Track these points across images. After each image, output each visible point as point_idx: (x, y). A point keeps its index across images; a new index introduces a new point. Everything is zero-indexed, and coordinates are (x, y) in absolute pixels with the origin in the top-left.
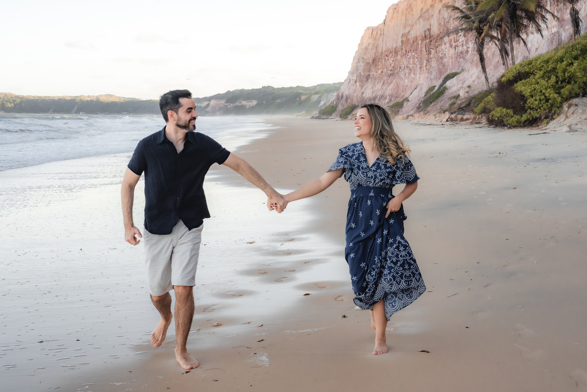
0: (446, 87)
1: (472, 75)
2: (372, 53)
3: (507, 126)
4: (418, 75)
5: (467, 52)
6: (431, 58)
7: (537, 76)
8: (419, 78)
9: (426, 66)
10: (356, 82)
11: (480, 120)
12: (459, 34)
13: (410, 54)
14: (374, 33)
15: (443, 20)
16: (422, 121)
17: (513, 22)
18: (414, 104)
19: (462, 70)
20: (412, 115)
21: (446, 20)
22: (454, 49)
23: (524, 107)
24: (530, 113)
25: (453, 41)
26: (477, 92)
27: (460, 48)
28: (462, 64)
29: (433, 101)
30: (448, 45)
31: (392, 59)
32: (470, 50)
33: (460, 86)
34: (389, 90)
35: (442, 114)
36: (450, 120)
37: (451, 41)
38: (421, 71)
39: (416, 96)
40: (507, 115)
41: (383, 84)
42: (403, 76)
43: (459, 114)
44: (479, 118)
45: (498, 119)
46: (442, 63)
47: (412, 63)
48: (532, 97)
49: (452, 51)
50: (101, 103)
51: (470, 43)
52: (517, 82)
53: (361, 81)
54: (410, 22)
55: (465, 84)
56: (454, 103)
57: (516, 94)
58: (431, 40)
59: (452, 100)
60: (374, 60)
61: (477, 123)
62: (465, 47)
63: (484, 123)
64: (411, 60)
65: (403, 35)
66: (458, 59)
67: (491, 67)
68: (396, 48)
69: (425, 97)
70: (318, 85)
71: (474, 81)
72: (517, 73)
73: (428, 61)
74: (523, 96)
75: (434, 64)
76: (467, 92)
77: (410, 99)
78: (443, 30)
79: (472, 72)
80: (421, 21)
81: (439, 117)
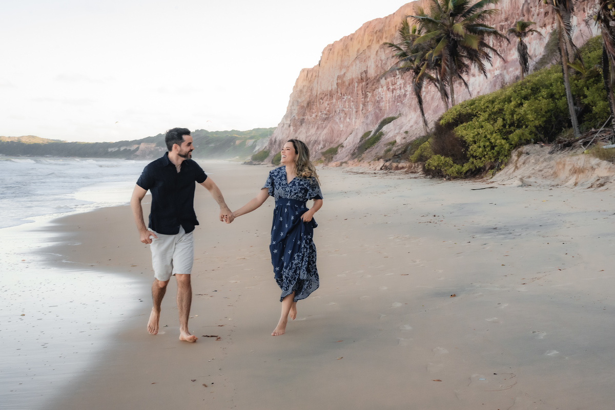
0: (382, 132)
1: (409, 121)
2: (306, 96)
3: (445, 177)
4: (354, 120)
5: (405, 95)
6: (368, 102)
7: (482, 118)
8: (355, 123)
9: (362, 110)
10: (290, 126)
11: (416, 169)
12: (397, 77)
13: (345, 97)
14: (310, 75)
15: (380, 62)
16: (355, 169)
17: (454, 60)
18: (349, 151)
19: (400, 114)
20: (346, 162)
21: (384, 62)
22: (391, 93)
23: (466, 154)
24: (473, 163)
25: (390, 84)
26: (414, 138)
27: (398, 92)
28: (400, 109)
29: (369, 147)
30: (385, 88)
31: (327, 102)
32: (408, 93)
33: (397, 131)
34: (323, 134)
35: (377, 161)
36: (383, 168)
37: (389, 83)
38: (357, 116)
39: (351, 141)
40: (446, 164)
41: (318, 128)
42: (337, 120)
43: (394, 162)
44: (415, 167)
45: (436, 168)
46: (379, 107)
47: (347, 107)
48: (475, 143)
49: (389, 95)
50: (23, 144)
51: (408, 86)
52: (457, 126)
53: (295, 125)
54: (346, 64)
55: (402, 129)
56: (389, 150)
57: (456, 139)
58: (368, 83)
59: (388, 147)
60: (309, 104)
61: (412, 172)
62: (403, 91)
63: (420, 173)
64: (347, 103)
65: (339, 77)
66: (396, 103)
67: (430, 112)
68: (331, 91)
69: (360, 143)
70: (254, 129)
71: (411, 126)
72: (457, 115)
73: (364, 105)
74: (465, 142)
75: (370, 108)
76: (404, 138)
77: (345, 145)
78: (380, 73)
79: (410, 117)
80: (358, 62)
81: (374, 165)
